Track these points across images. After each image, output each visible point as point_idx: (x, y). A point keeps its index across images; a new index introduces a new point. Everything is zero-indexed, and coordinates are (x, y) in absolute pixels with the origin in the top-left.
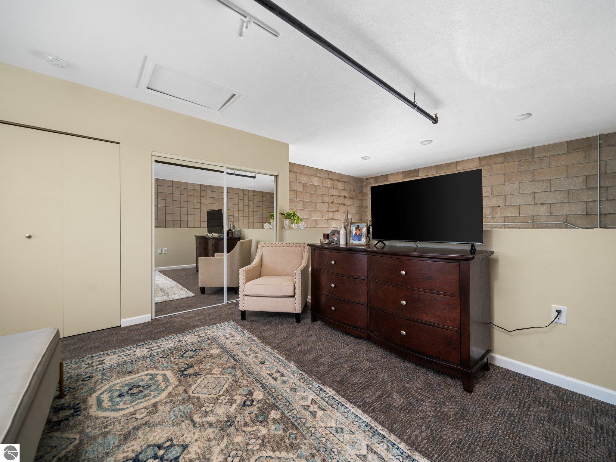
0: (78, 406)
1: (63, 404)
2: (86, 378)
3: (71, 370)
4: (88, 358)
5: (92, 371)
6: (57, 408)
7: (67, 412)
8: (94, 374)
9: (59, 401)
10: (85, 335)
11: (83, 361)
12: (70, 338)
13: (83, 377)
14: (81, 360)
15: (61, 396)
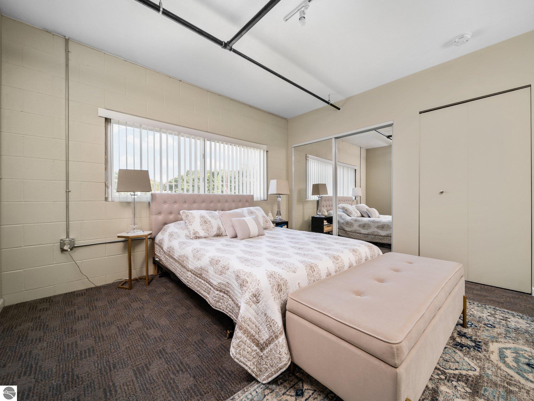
0: (479, 344)
1: (465, 333)
2: (487, 324)
3: (473, 309)
4: (490, 308)
5: (495, 322)
6: (461, 333)
7: (469, 341)
8: (497, 326)
9: (462, 329)
10: (488, 287)
11: (486, 308)
12: (474, 284)
13: (485, 322)
14: (483, 306)
15: (464, 325)
